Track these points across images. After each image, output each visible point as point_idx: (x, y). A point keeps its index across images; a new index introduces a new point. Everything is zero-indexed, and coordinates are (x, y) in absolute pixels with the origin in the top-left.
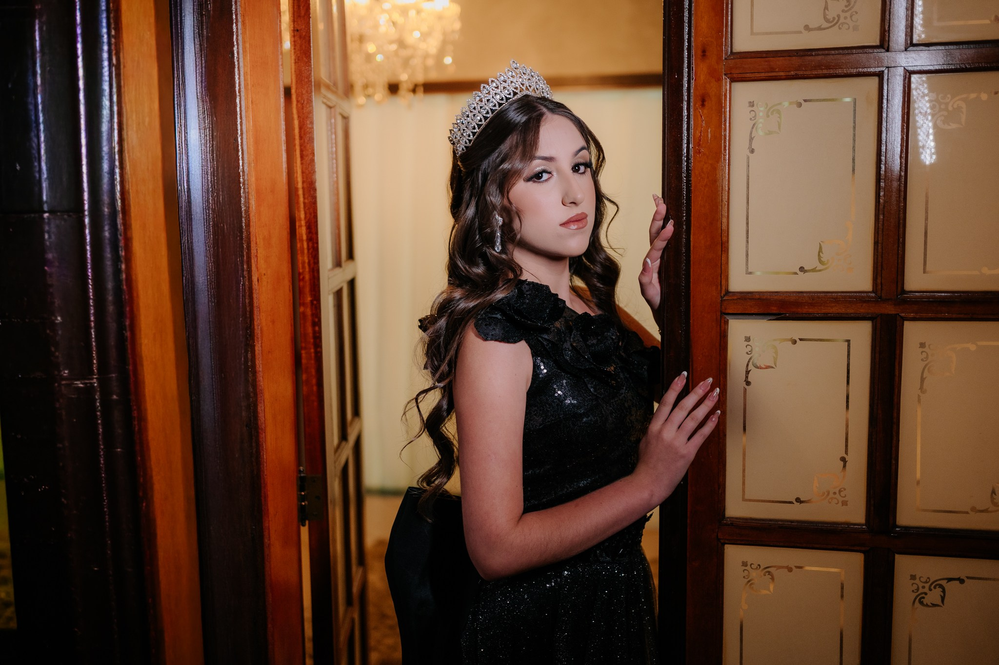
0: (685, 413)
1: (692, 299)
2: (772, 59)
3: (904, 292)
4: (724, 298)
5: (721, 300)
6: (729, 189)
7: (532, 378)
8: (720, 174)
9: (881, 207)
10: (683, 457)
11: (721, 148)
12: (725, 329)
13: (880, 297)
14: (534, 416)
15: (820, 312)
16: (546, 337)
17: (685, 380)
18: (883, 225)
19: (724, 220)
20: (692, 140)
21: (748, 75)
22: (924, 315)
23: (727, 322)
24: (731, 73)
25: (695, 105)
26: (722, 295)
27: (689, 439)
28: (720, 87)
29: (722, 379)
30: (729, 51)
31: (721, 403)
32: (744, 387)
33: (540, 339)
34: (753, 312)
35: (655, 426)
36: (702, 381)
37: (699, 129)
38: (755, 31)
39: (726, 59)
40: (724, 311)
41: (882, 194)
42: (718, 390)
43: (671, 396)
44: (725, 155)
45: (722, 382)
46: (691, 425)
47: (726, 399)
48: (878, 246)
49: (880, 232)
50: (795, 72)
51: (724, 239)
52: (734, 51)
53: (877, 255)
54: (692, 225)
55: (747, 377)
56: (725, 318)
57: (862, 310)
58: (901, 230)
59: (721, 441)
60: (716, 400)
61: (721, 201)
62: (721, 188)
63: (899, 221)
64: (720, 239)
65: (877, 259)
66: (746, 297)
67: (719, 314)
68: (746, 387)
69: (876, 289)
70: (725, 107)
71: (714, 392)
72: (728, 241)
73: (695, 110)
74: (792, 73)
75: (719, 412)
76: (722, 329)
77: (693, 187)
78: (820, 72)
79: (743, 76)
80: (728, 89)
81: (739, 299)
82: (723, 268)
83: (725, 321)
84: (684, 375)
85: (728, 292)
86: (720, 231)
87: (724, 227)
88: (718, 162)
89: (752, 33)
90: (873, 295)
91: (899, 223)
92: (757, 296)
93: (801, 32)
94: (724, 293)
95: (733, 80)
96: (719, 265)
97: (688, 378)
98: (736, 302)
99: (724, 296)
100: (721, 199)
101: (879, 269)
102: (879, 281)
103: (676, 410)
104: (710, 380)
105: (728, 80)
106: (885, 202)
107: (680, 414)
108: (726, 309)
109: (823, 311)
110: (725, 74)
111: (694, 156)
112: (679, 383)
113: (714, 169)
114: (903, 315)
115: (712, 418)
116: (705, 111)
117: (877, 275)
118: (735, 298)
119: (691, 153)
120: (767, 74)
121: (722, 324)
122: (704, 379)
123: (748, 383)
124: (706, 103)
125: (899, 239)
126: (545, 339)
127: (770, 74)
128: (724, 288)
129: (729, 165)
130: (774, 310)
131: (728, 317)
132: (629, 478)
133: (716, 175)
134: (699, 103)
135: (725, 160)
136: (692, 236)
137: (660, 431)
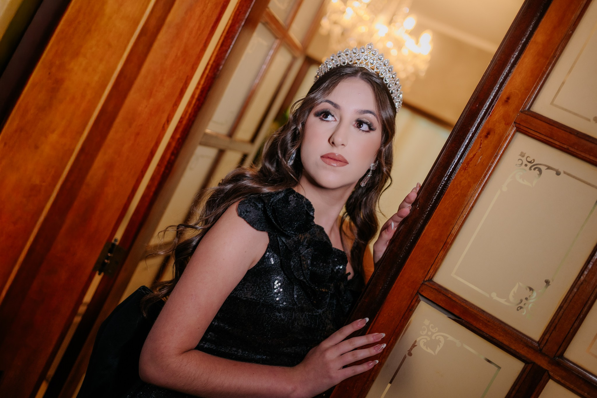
0: (351, 348)
1: (403, 270)
2: (556, 128)
3: (561, 356)
4: (425, 283)
5: (422, 283)
6: (472, 207)
7: (258, 262)
8: (472, 193)
9: (579, 283)
10: (330, 377)
11: (482, 174)
12: (414, 305)
13: (541, 350)
14: (245, 289)
15: (489, 334)
16: (284, 240)
17: (365, 325)
18: (573, 297)
19: (456, 227)
20: (464, 157)
21: (531, 132)
22: (568, 384)
23: (418, 301)
24: (519, 124)
25: (481, 133)
26: (425, 280)
27: (344, 367)
28: (506, 130)
29: (392, 339)
30: (527, 108)
31: (382, 356)
32: (405, 355)
33: (279, 239)
34: (440, 304)
35: (326, 344)
36: (378, 332)
37: (474, 153)
38: (555, 103)
39: (521, 112)
40: (420, 292)
41: (586, 273)
42: (384, 346)
43: (349, 330)
44: (482, 181)
45: (391, 341)
46: (350, 358)
47: (388, 356)
48: (560, 311)
49: (568, 301)
50: (568, 147)
51: (449, 241)
52: (532, 109)
53: (556, 317)
54: (432, 218)
55: (411, 349)
56: (418, 297)
57: (523, 351)
58: (586, 308)
59: (368, 383)
60: (379, 351)
61: (461, 212)
62: (466, 203)
63: (588, 301)
64: (446, 239)
65: (555, 319)
66: (441, 291)
67: (416, 292)
68: (407, 355)
69: (541, 342)
70: (501, 147)
71: (381, 345)
72: (451, 244)
73: (478, 137)
74: (565, 146)
75: (377, 361)
76: (412, 304)
77: (447, 191)
78: (588, 156)
79: (527, 131)
80: (512, 134)
81: (436, 289)
82: (437, 261)
83: (417, 300)
84: (366, 320)
85: (431, 280)
86: (448, 233)
87: (454, 232)
88: (475, 183)
89: (552, 103)
90: (536, 345)
91: (587, 302)
92: (450, 296)
93: (589, 120)
94: (428, 279)
95: (519, 130)
96: (435, 257)
97: (368, 324)
98: (432, 290)
99: (427, 281)
100: (462, 210)
101: (552, 328)
102: (546, 337)
103: (347, 341)
104: (384, 335)
105: (515, 128)
106: (585, 280)
107: (347, 346)
108: (422, 291)
109: (491, 334)
110: (515, 123)
111: (460, 170)
112: (360, 324)
113: (469, 186)
114: (551, 374)
115: (371, 363)
116: (486, 142)
117: (547, 331)
118: (433, 287)
119: (459, 166)
120: (545, 138)
121: (414, 300)
122: (380, 332)
123: (410, 354)
124: (489, 136)
125: (579, 315)
126: (282, 241)
127: (548, 139)
128: (429, 275)
129: (482, 190)
130: (456, 312)
131: (421, 298)
132: (287, 369)
133: (468, 192)
134: (484, 134)
135: (480, 184)
136: (427, 226)
137: (327, 350)
